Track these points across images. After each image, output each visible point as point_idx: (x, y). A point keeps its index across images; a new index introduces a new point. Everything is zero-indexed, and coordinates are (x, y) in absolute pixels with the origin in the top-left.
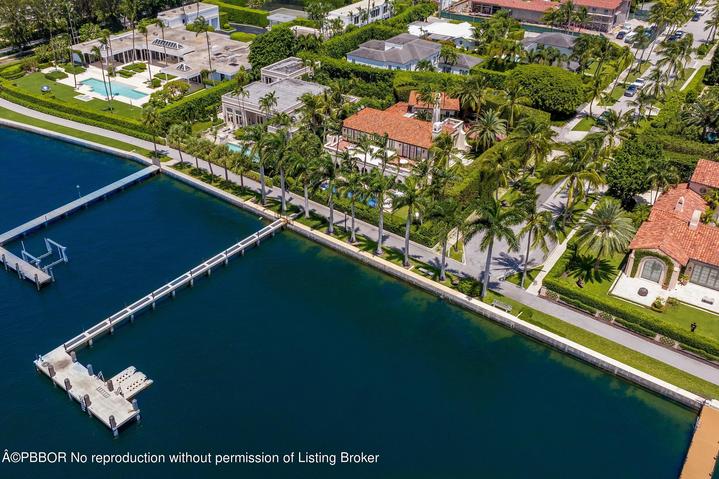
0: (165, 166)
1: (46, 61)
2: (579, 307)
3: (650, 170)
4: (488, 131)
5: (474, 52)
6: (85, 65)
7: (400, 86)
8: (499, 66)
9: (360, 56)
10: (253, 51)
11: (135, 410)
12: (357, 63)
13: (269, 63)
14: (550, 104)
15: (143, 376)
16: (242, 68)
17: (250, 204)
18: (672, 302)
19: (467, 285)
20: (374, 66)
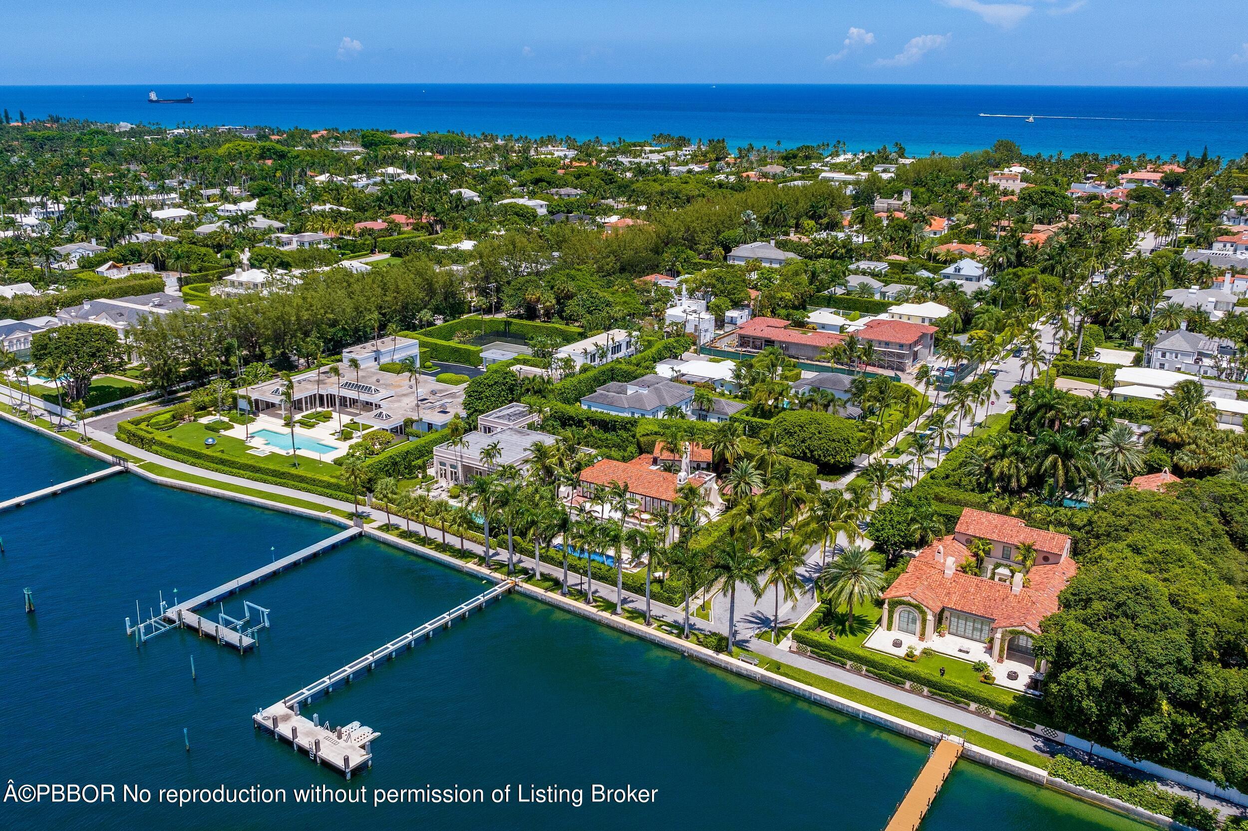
0: (368, 528)
1: (202, 408)
2: (830, 659)
3: (913, 520)
4: (742, 484)
5: (736, 397)
6: (255, 414)
7: (644, 435)
8: (766, 414)
9: (595, 401)
10: (470, 396)
11: (367, 754)
12: (593, 409)
13: (488, 409)
14: (820, 456)
15: (370, 730)
16: (457, 416)
17: (471, 566)
18: (927, 653)
19: (713, 641)
20: (613, 413)
